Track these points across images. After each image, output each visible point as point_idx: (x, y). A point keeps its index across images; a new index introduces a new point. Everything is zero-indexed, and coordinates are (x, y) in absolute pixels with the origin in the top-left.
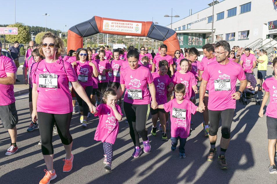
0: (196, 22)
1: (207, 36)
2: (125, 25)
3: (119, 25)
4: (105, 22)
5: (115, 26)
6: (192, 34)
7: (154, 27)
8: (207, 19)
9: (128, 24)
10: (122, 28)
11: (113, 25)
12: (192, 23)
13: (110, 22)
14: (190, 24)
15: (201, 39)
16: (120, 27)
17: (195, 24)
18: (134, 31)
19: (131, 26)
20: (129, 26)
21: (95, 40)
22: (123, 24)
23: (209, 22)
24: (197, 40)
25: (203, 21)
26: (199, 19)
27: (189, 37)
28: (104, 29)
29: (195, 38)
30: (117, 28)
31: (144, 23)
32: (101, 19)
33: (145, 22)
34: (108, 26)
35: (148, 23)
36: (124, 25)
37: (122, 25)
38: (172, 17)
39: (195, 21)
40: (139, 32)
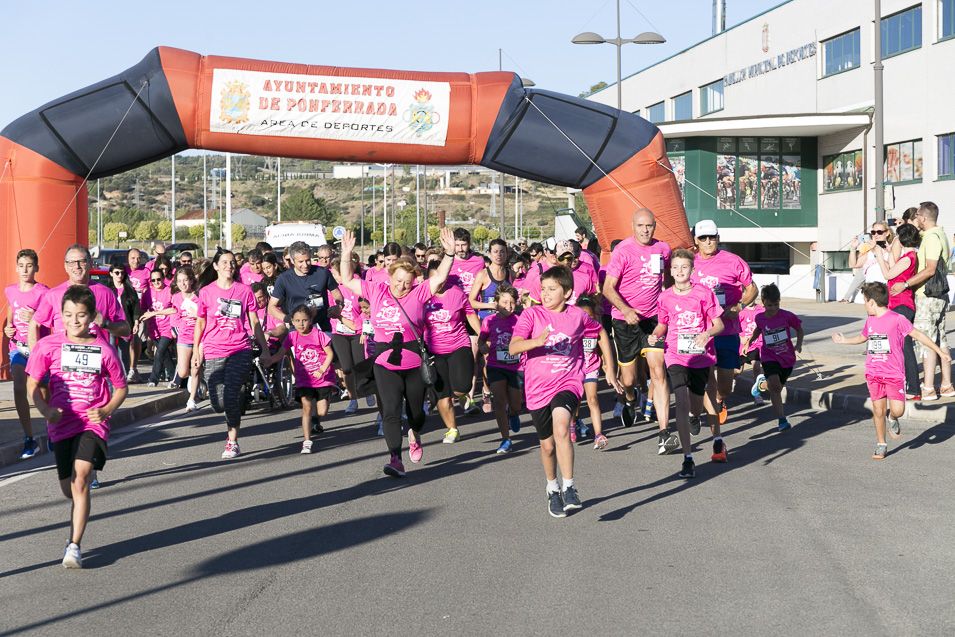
0: (755, 71)
1: (823, 151)
2: (351, 98)
3: (308, 96)
4: (222, 78)
5: (283, 104)
6: (738, 145)
7: (522, 102)
8: (821, 50)
9: (367, 90)
10: (330, 116)
11: (270, 95)
12: (732, 80)
13: (255, 80)
14: (718, 83)
15: (791, 171)
16: (314, 106)
17: (749, 83)
18: (401, 132)
19: (383, 98)
20: (373, 99)
21: (151, 199)
22: (336, 89)
23: (832, 70)
24: (769, 176)
25: (800, 65)
26: (772, 56)
27: (722, 160)
28: (220, 120)
29: (752, 164)
30: (297, 116)
31: (461, 84)
32: (200, 66)
33: (467, 77)
34: (244, 102)
35: (487, 79)
36: (341, 98)
37: (329, 97)
38: (619, 42)
39: (747, 65)
40: (436, 136)
